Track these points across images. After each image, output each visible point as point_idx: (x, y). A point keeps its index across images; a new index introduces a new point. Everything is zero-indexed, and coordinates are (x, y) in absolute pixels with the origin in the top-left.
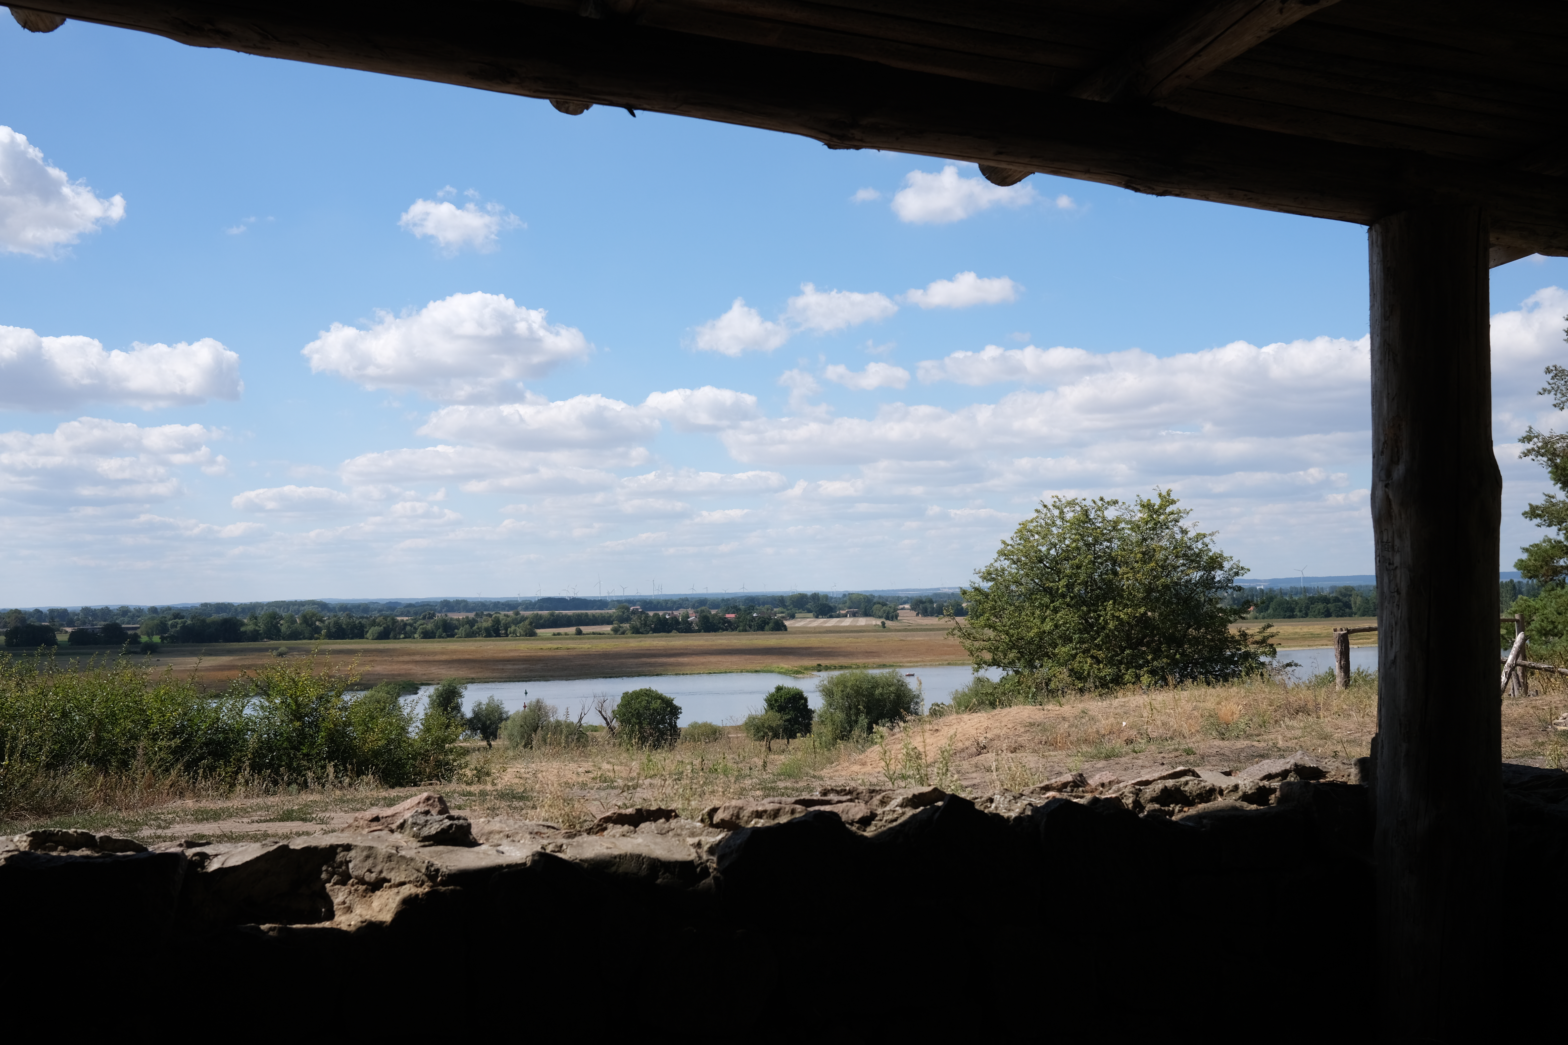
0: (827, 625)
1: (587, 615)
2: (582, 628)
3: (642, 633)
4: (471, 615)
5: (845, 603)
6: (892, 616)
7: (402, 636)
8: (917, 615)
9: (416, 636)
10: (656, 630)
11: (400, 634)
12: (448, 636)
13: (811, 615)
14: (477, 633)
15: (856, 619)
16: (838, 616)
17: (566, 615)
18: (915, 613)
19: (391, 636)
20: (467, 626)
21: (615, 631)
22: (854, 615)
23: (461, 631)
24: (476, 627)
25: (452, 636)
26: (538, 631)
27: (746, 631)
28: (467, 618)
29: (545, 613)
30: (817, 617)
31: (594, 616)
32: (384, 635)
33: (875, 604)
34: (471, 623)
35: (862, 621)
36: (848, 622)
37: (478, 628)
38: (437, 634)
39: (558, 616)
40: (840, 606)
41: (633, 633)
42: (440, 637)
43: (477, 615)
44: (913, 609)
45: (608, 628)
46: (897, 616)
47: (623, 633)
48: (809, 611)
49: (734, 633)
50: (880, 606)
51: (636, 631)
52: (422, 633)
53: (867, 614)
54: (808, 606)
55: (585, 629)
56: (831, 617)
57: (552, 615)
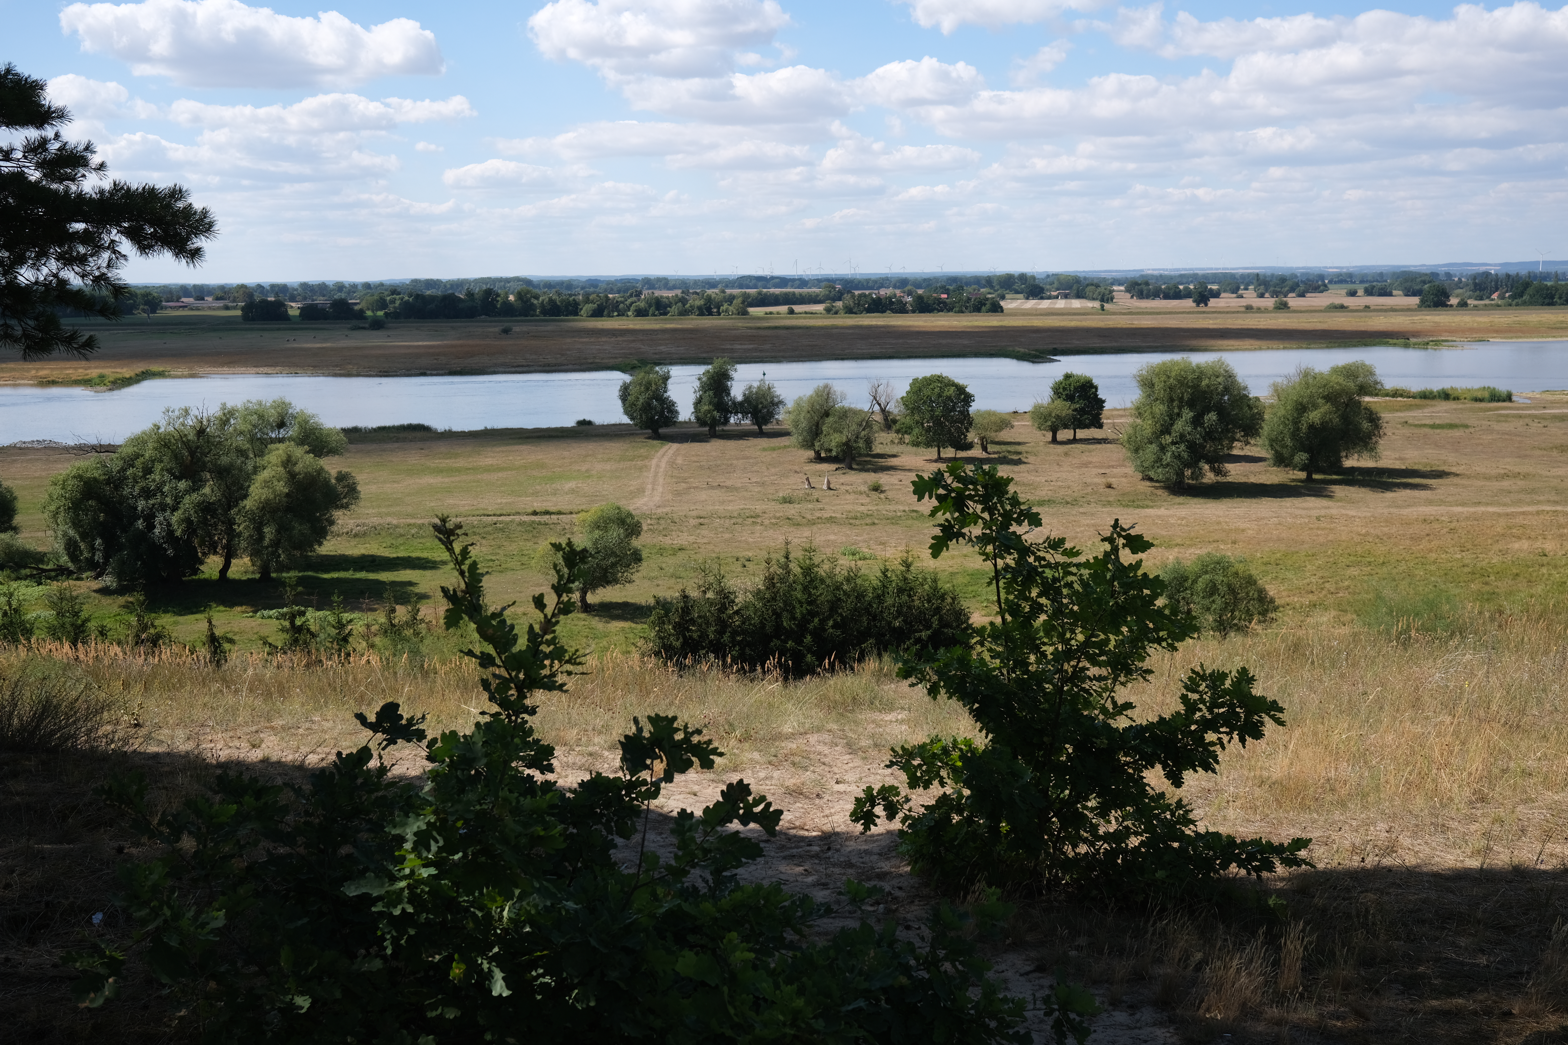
0: (1040, 306)
1: (794, 294)
2: (794, 307)
3: (856, 313)
4: (678, 292)
5: (1052, 283)
6: (1106, 298)
7: (616, 314)
8: (1132, 297)
9: (630, 313)
10: (869, 311)
11: (613, 311)
12: (661, 314)
13: (1021, 296)
14: (690, 311)
15: (1068, 301)
16: (1049, 298)
17: (773, 294)
18: (1129, 295)
19: (605, 313)
20: (680, 304)
21: (828, 310)
22: (1066, 297)
23: (674, 309)
24: (688, 305)
25: (665, 314)
26: (751, 310)
27: (963, 312)
28: (677, 296)
29: (752, 291)
30: (1027, 298)
31: (801, 295)
32: (598, 313)
33: (1088, 285)
34: (683, 301)
35: (1076, 304)
36: (1061, 304)
37: (691, 306)
38: (651, 312)
39: (766, 294)
40: (1048, 287)
41: (846, 313)
42: (654, 315)
43: (683, 292)
44: (1128, 290)
45: (819, 308)
46: (1112, 299)
47: (836, 313)
48: (1017, 292)
49: (950, 313)
50: (1093, 287)
51: (849, 311)
52: (636, 310)
53: (1079, 295)
54: (1016, 287)
55: (797, 308)
56: (1042, 298)
57: (760, 293)
